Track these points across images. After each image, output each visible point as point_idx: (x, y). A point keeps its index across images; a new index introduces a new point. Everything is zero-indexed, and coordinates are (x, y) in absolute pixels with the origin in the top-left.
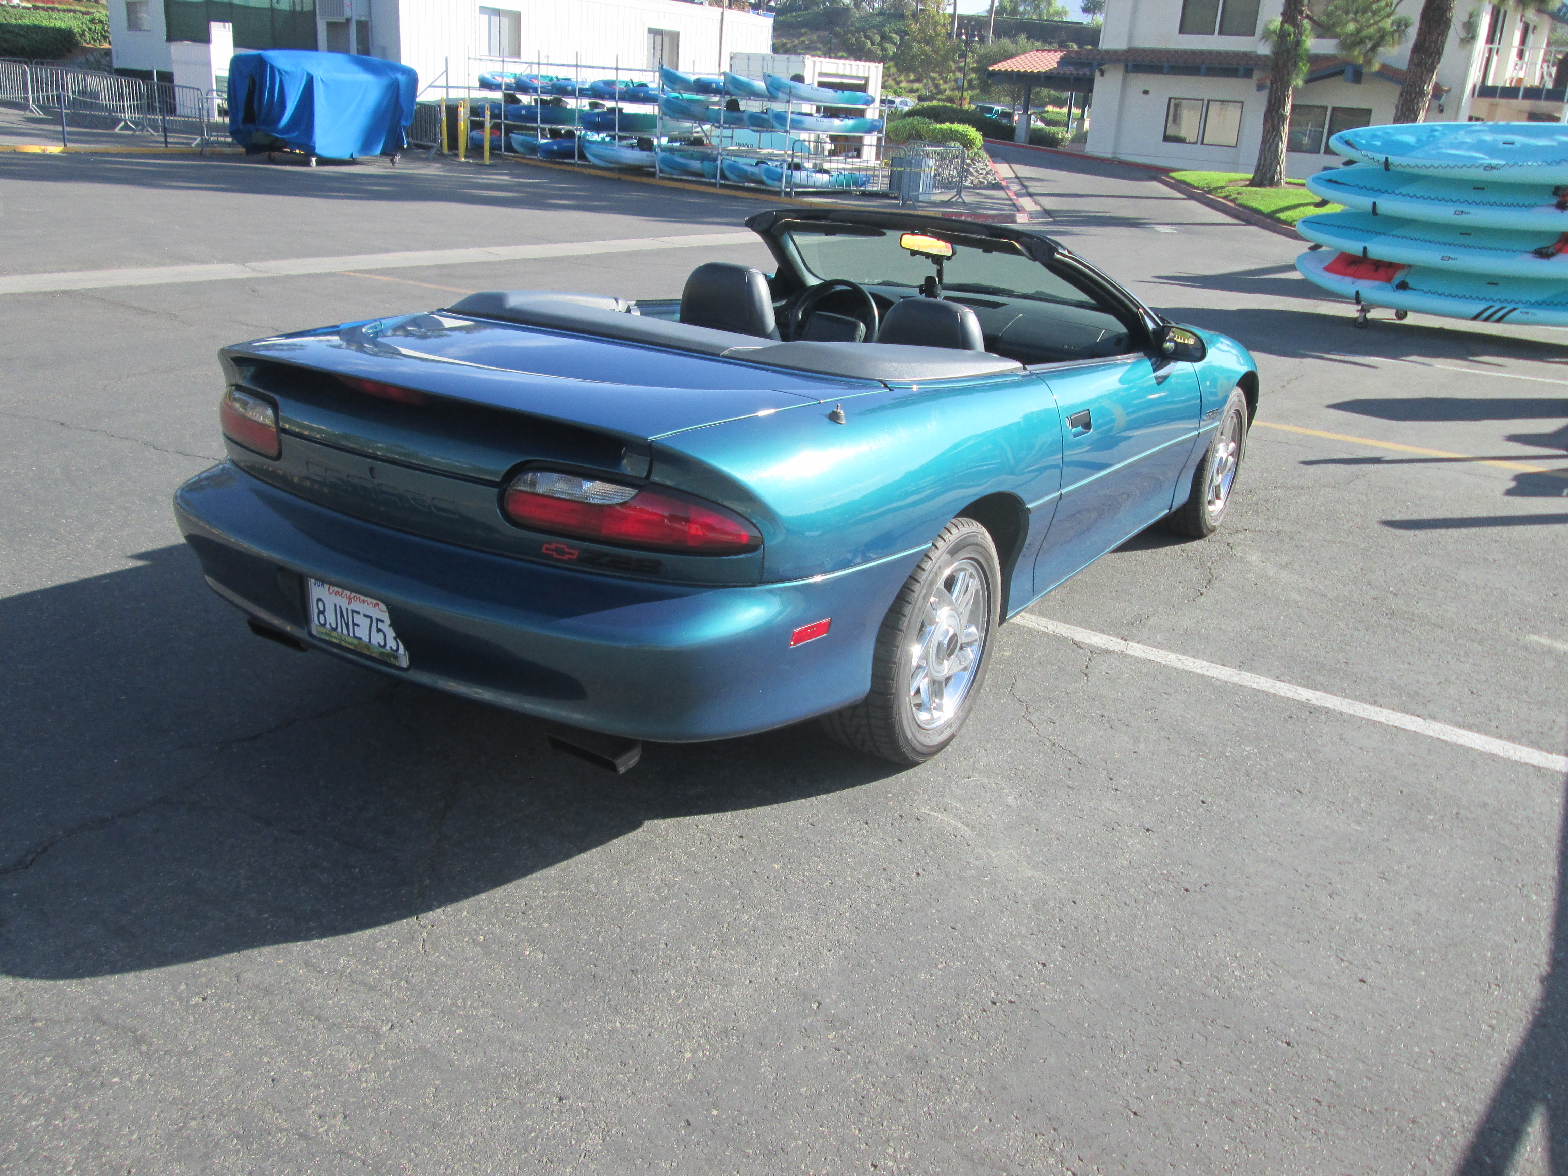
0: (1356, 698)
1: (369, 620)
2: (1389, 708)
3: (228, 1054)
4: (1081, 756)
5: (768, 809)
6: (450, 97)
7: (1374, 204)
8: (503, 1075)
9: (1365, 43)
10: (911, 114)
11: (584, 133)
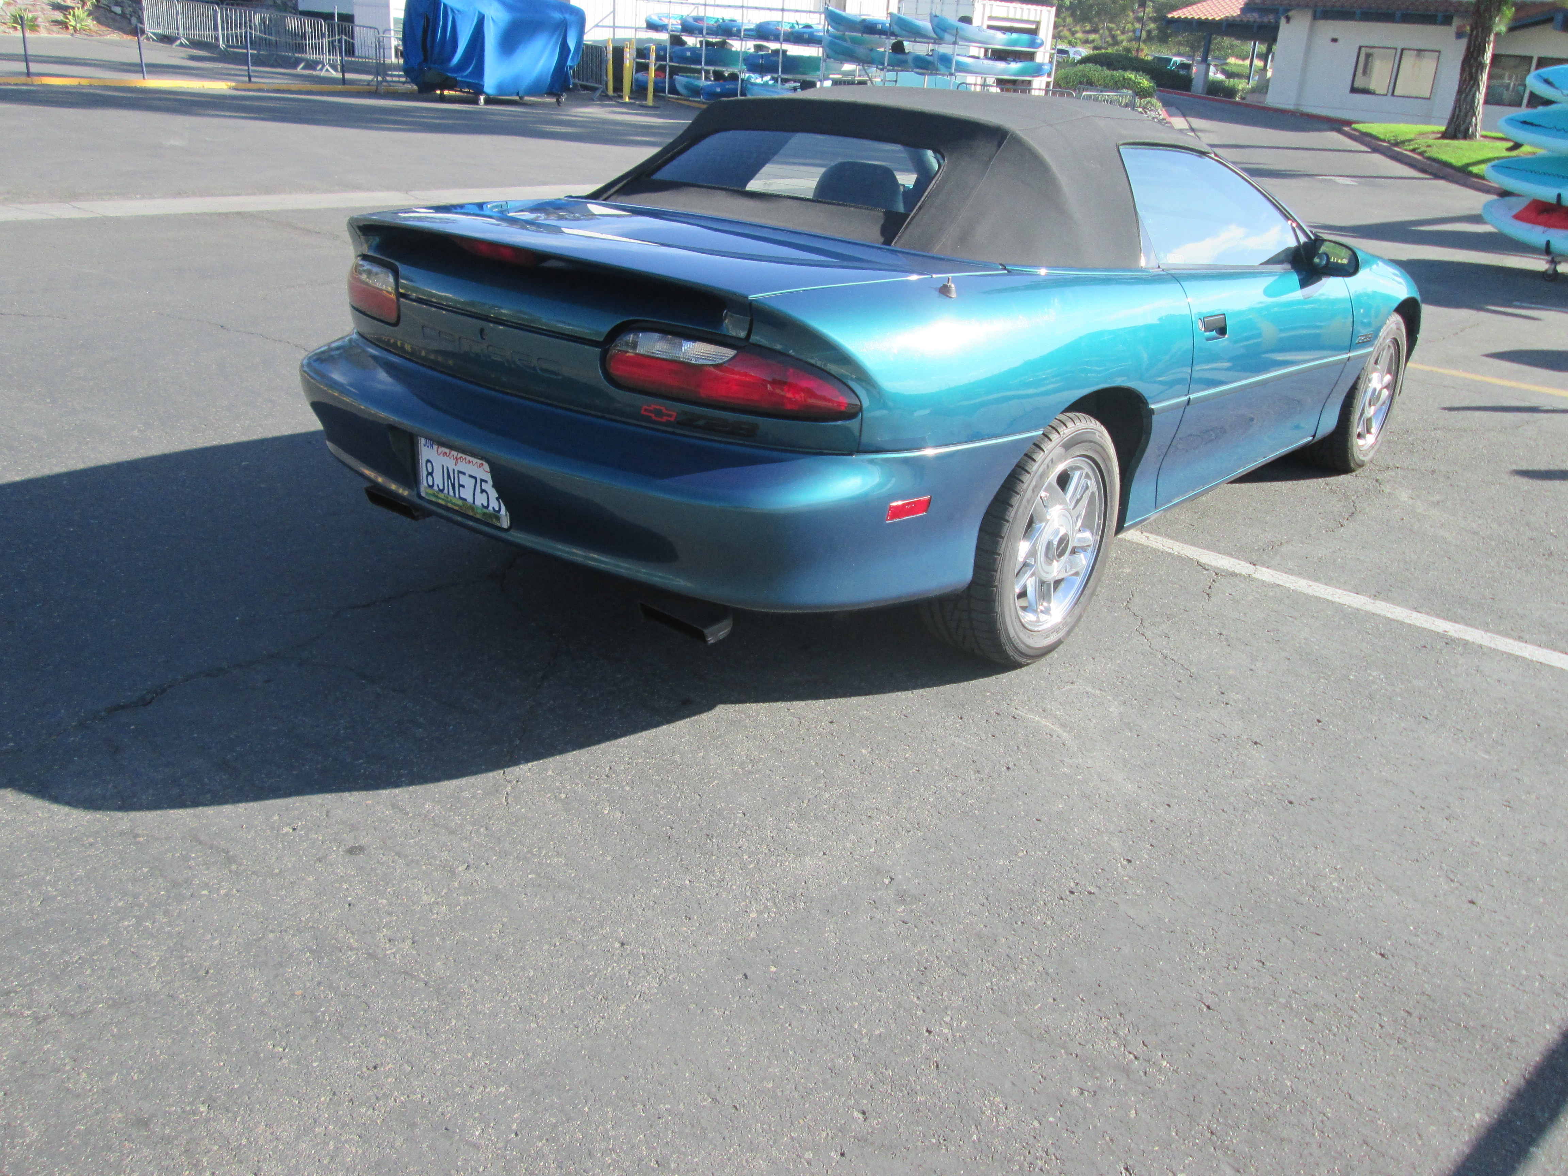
0: (1499, 633)
1: (473, 481)
2: (1535, 645)
3: (311, 879)
4: (1194, 670)
5: (861, 699)
6: (616, 37)
8: (569, 918)
10: (1085, 60)
11: (747, 75)
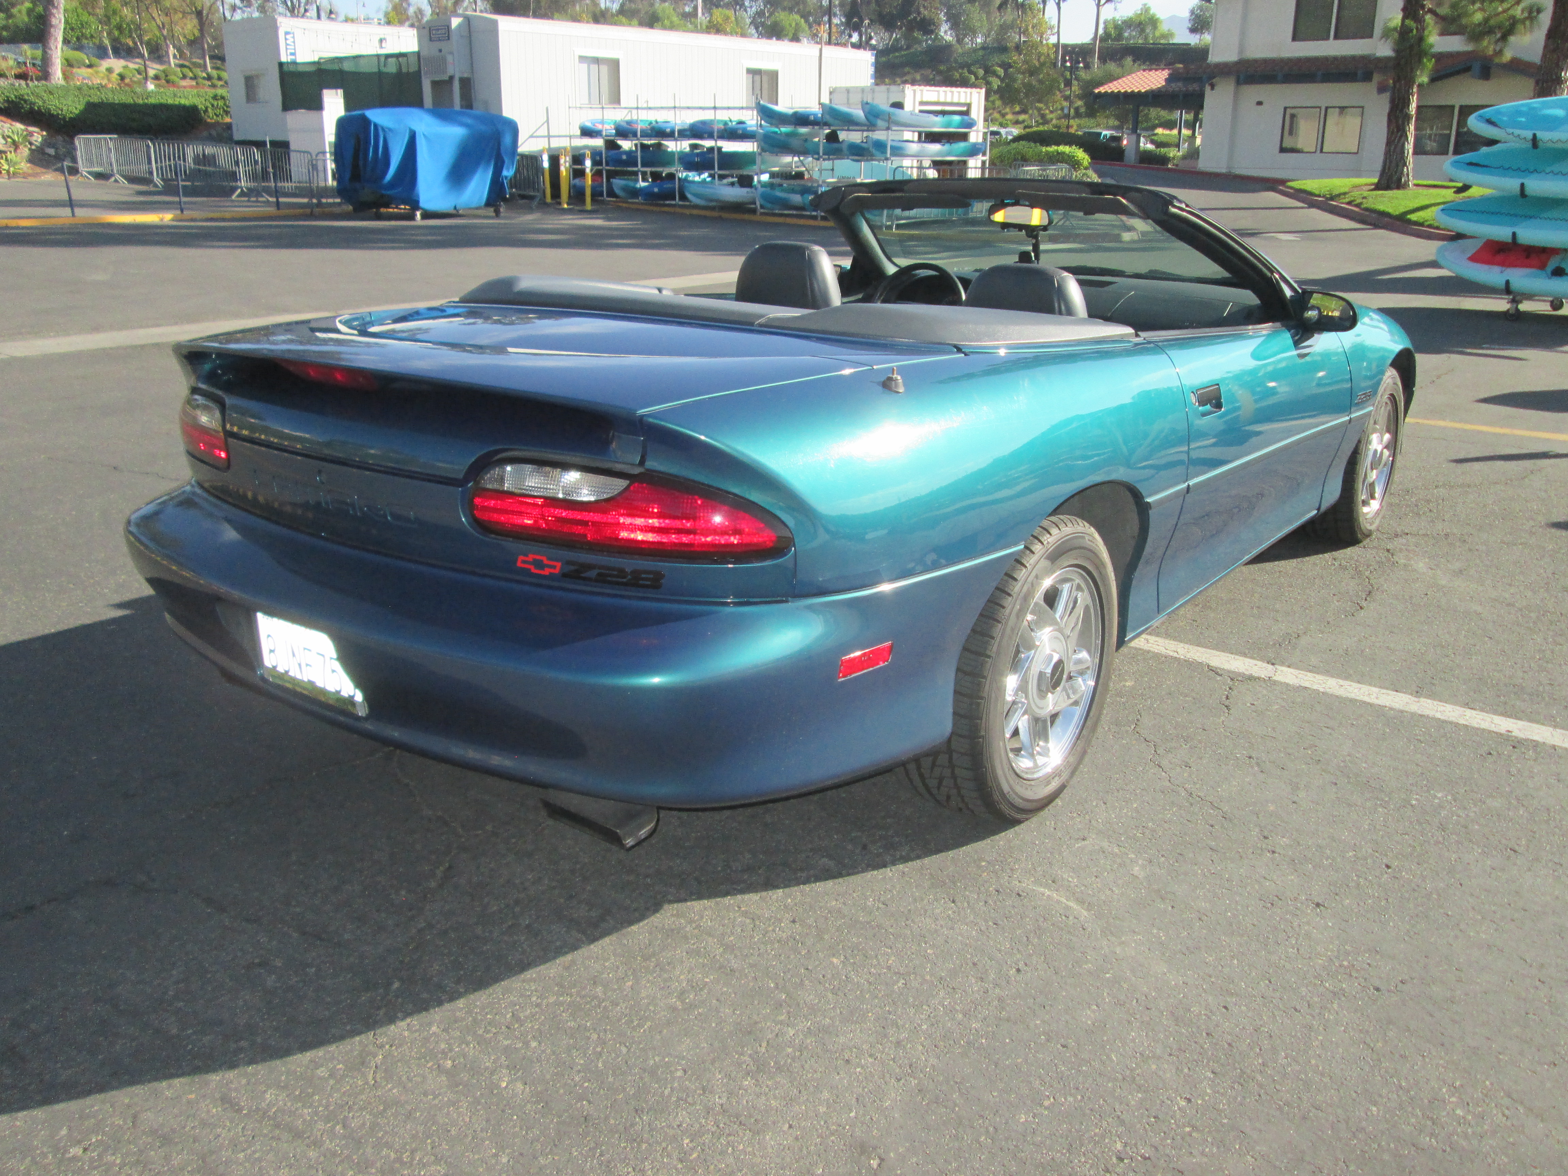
4: (1226, 809)
6: (552, 146)
7: (1522, 185)
9: (1495, 33)
10: (1017, 139)
11: (684, 174)
